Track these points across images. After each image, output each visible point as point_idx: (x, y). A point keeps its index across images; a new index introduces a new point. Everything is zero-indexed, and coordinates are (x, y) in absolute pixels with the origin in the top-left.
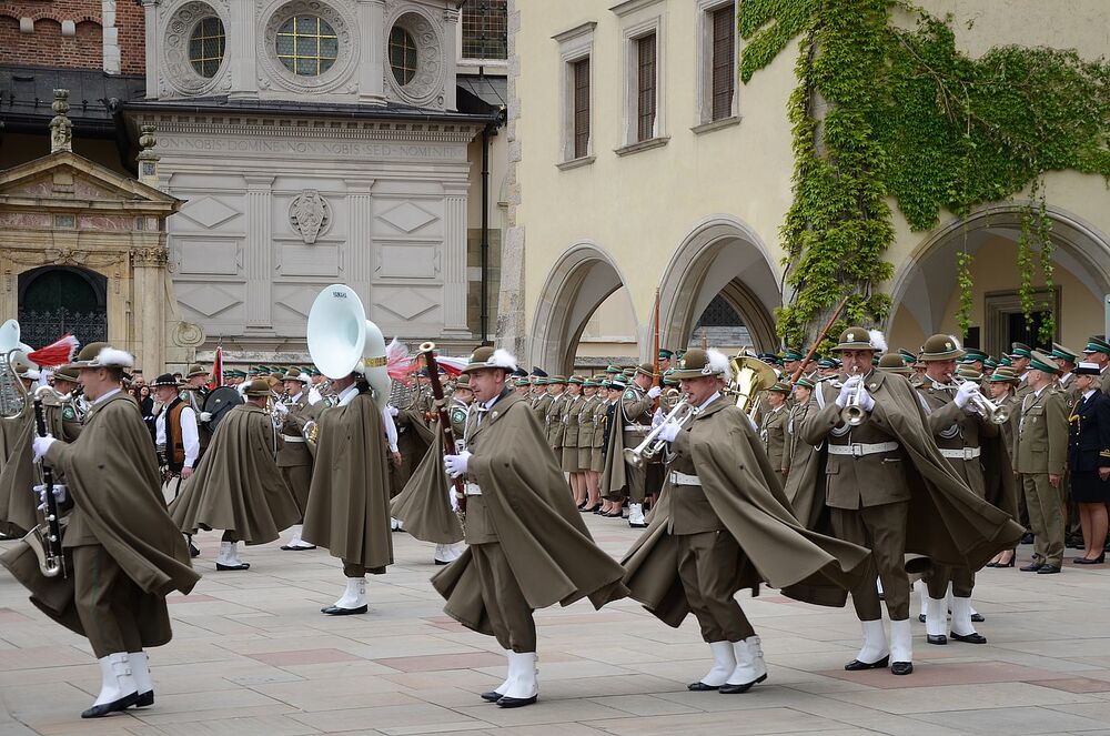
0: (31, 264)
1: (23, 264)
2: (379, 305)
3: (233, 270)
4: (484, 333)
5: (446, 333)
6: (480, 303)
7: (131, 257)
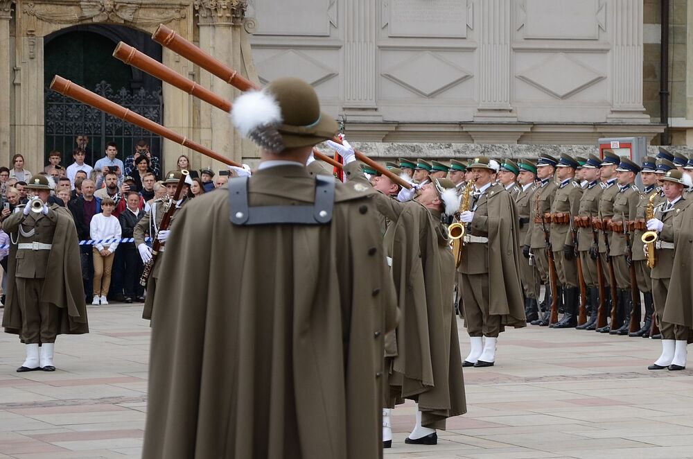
0: (60, 22)
1: (50, 21)
2: (523, 78)
3: (323, 29)
4: (664, 116)
5: (615, 115)
6: (658, 73)
7: (195, 11)
